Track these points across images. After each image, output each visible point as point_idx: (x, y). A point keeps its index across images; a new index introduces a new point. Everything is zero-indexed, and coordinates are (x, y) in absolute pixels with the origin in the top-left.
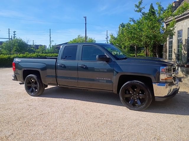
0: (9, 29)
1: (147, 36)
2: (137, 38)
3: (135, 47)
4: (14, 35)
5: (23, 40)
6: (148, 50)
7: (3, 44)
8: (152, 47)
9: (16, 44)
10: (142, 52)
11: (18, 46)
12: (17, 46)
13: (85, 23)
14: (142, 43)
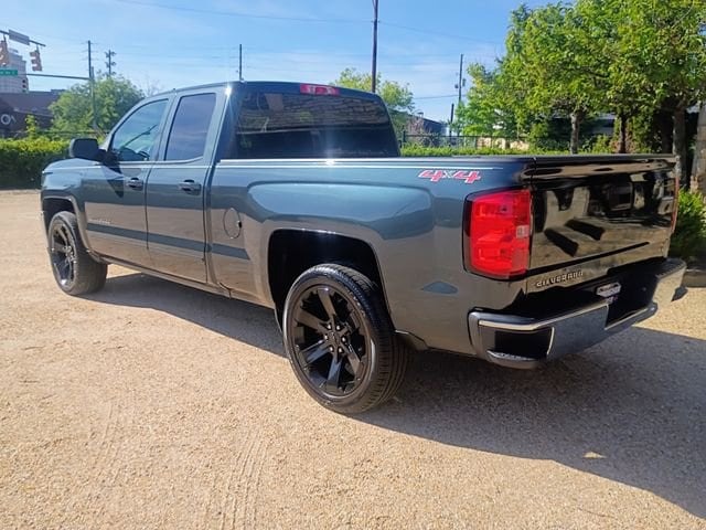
0: (89, 43)
1: (636, 58)
2: (586, 71)
3: (574, 119)
4: (109, 66)
5: (133, 83)
6: (631, 133)
7: (62, 100)
8: (646, 120)
9: (107, 100)
10: (598, 145)
11: (116, 106)
12: (111, 108)
13: (373, 19)
14: (610, 94)
